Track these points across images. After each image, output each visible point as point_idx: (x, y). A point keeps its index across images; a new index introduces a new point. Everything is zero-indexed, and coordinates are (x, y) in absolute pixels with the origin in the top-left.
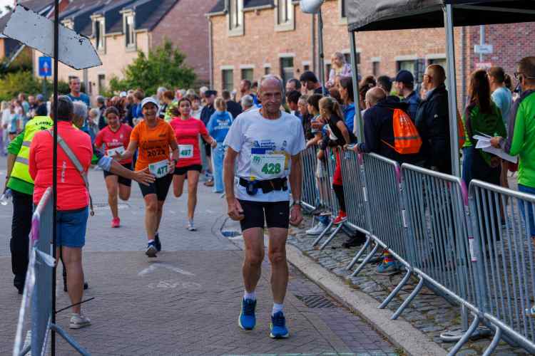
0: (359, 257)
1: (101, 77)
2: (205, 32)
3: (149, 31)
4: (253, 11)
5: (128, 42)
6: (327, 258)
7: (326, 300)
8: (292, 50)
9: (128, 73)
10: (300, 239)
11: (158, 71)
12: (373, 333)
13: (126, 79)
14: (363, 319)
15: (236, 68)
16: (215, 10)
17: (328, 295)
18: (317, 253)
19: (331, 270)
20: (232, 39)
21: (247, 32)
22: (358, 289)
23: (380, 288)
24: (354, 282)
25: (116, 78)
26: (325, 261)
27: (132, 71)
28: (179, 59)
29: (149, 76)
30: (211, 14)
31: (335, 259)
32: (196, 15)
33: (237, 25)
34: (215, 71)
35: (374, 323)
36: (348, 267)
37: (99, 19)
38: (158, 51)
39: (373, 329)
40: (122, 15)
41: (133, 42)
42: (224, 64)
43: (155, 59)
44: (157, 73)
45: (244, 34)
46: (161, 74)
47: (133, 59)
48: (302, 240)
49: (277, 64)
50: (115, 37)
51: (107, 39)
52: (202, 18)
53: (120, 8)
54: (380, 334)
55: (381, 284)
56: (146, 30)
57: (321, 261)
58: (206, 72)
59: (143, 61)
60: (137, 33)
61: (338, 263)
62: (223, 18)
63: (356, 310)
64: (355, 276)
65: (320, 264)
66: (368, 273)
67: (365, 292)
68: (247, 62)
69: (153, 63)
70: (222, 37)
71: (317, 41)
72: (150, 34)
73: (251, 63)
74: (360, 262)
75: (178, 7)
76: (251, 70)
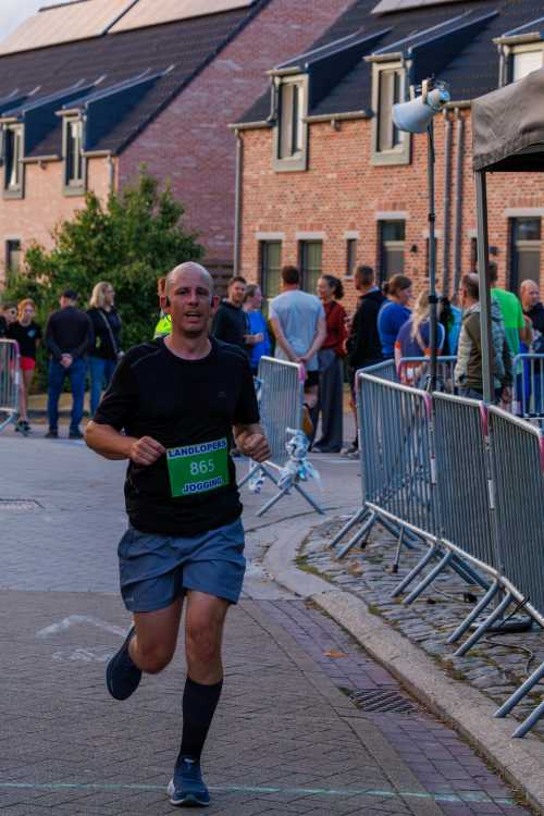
0: (473, 620)
1: (13, 245)
2: (228, 162)
3: (112, 156)
4: (328, 122)
5: (69, 176)
6: (414, 621)
7: (400, 698)
8: (403, 207)
9: (62, 238)
10: (368, 582)
11: (126, 238)
12: (476, 761)
13: (60, 252)
14: (463, 736)
15: (289, 238)
16: (248, 117)
17: (404, 689)
18: (397, 609)
19: (418, 643)
20: (281, 177)
21: (312, 166)
22: (463, 679)
23: (505, 680)
24: (456, 667)
25: (38, 248)
26: (411, 626)
27: (73, 235)
28: (170, 214)
29: (106, 247)
30: (241, 125)
31: (431, 624)
32: (214, 126)
33: (294, 149)
34: (245, 242)
35: (480, 743)
36: (450, 639)
37: (12, 127)
38: (126, 196)
39: (477, 754)
40: (60, 119)
41: (80, 177)
42: (263, 228)
43: (121, 213)
44: (122, 240)
45: (307, 169)
46: (132, 244)
47: (75, 211)
48: (372, 585)
49: (373, 233)
50: (44, 164)
51: (28, 167)
52: (222, 131)
53: (59, 104)
54: (489, 763)
55: (508, 672)
56: (107, 152)
57: (404, 626)
58: (228, 243)
59: (95, 215)
60: (88, 159)
61: (434, 632)
62: (267, 134)
63: (450, 718)
64: (462, 654)
65: (399, 630)
66: (488, 652)
67: (475, 687)
68: (312, 227)
69: (118, 220)
70: (263, 173)
71: (455, 188)
72: (116, 161)
73: (320, 228)
74: (473, 630)
75: (175, 108)
76: (319, 243)
